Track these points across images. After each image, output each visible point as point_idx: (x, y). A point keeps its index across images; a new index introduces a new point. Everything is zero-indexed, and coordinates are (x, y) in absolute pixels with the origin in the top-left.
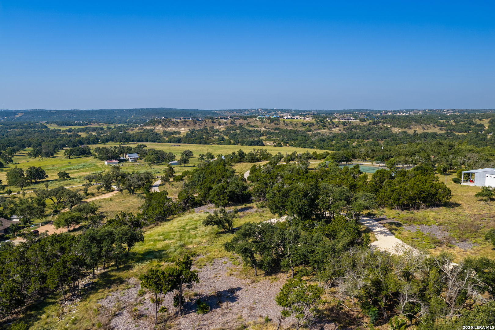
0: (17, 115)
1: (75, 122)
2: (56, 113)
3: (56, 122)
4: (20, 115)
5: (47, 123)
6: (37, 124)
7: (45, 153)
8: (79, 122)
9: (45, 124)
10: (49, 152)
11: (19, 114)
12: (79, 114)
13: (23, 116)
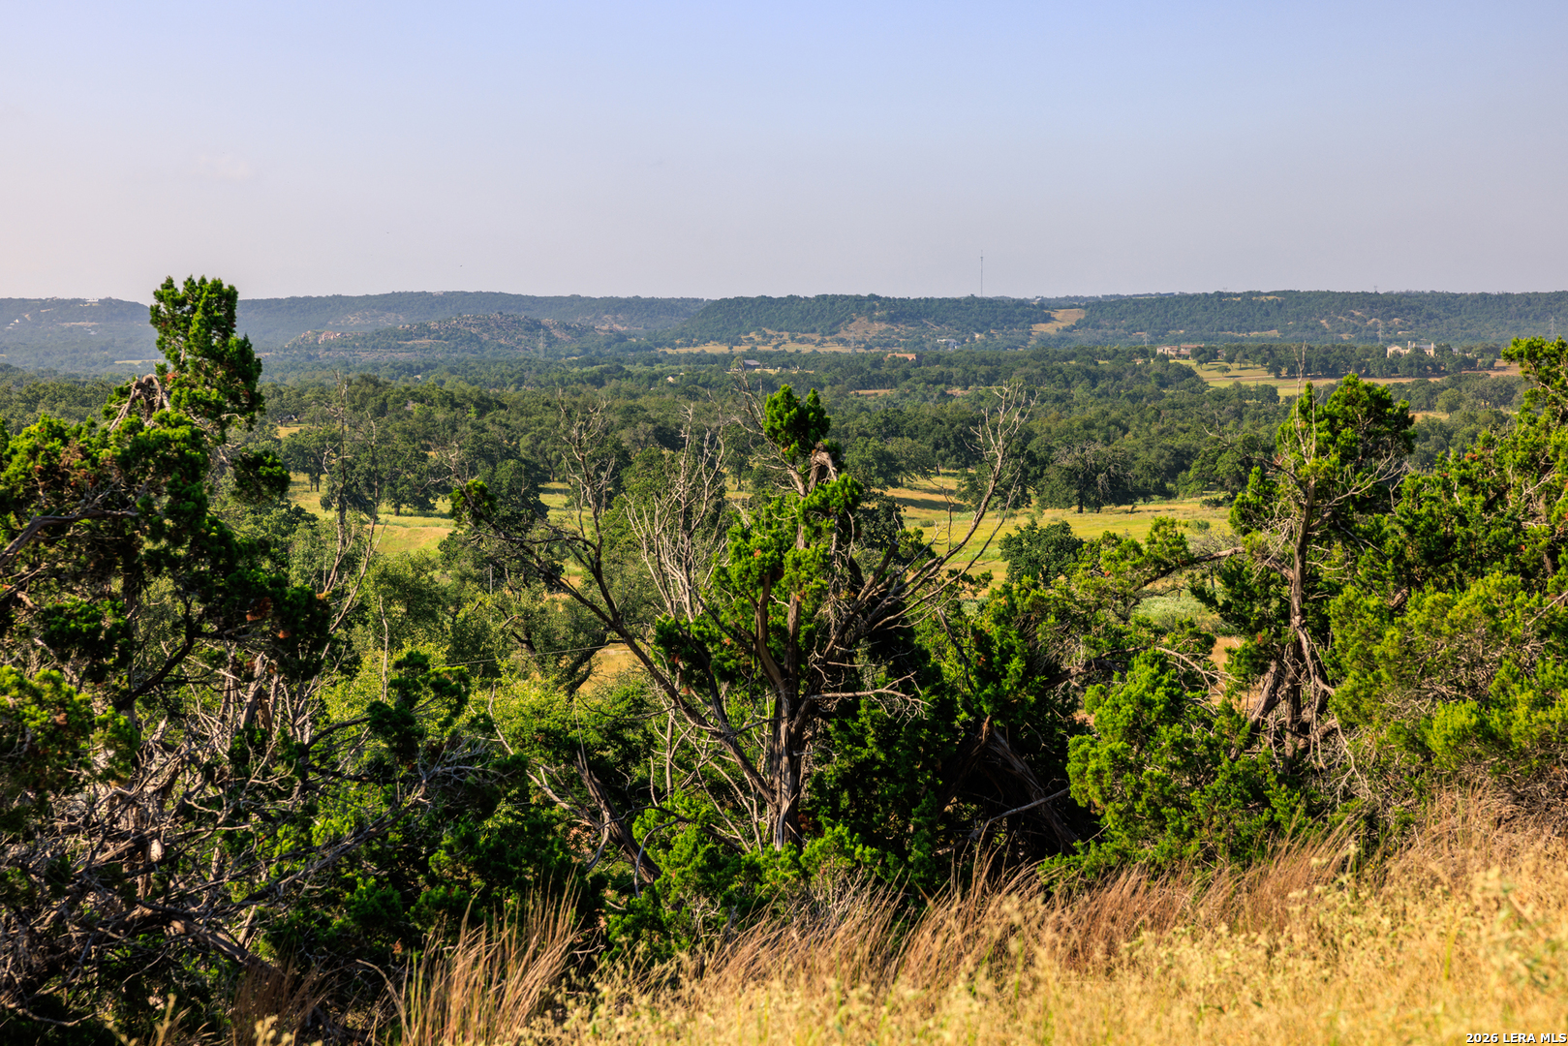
0: (1048, 319)
1: (1390, 350)
2: (1280, 305)
3: (1259, 351)
4: (1064, 319)
5: (1206, 356)
6: (1139, 362)
7: (1071, 475)
8: (1419, 351)
9: (1192, 363)
10: (1098, 470)
11: (1059, 315)
12: (1430, 316)
13: (1079, 325)
